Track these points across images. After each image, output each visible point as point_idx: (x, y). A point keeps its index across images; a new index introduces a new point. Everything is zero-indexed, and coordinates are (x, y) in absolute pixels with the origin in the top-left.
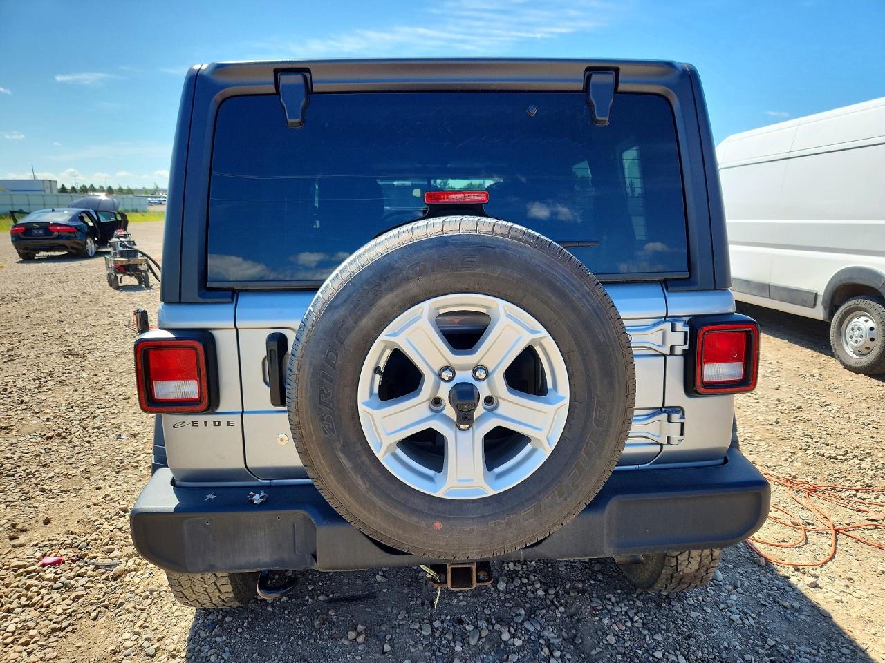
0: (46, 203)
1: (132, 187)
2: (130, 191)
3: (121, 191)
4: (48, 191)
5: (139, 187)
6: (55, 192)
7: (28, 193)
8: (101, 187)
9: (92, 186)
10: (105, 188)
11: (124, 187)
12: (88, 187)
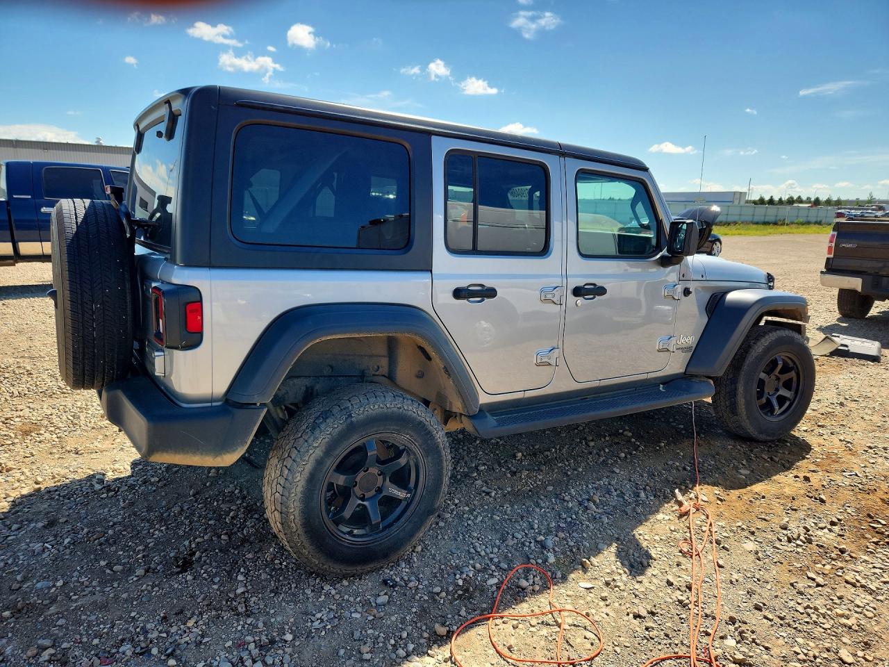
4: (736, 203)
6: (742, 203)
8: (809, 198)
9: (799, 197)
10: (813, 199)
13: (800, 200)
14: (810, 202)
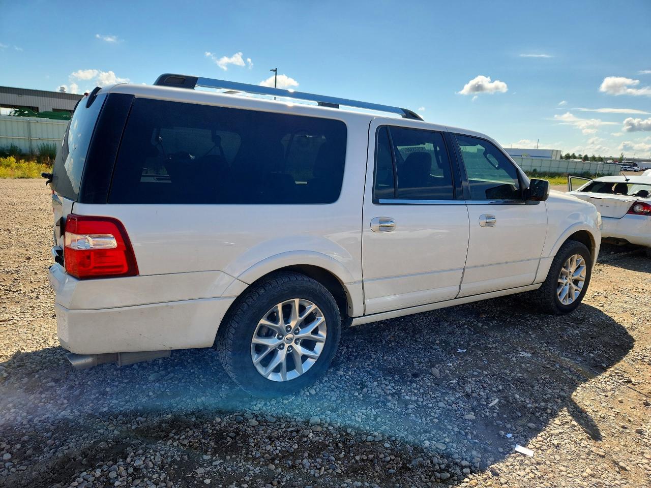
0: (560, 166)
1: (602, 156)
2: (601, 159)
3: (594, 158)
4: (554, 158)
5: (608, 156)
6: (558, 158)
7: (543, 158)
8: (580, 155)
9: (574, 154)
10: (583, 156)
11: (597, 156)
12: (571, 155)
13: (574, 157)
14: (581, 158)
